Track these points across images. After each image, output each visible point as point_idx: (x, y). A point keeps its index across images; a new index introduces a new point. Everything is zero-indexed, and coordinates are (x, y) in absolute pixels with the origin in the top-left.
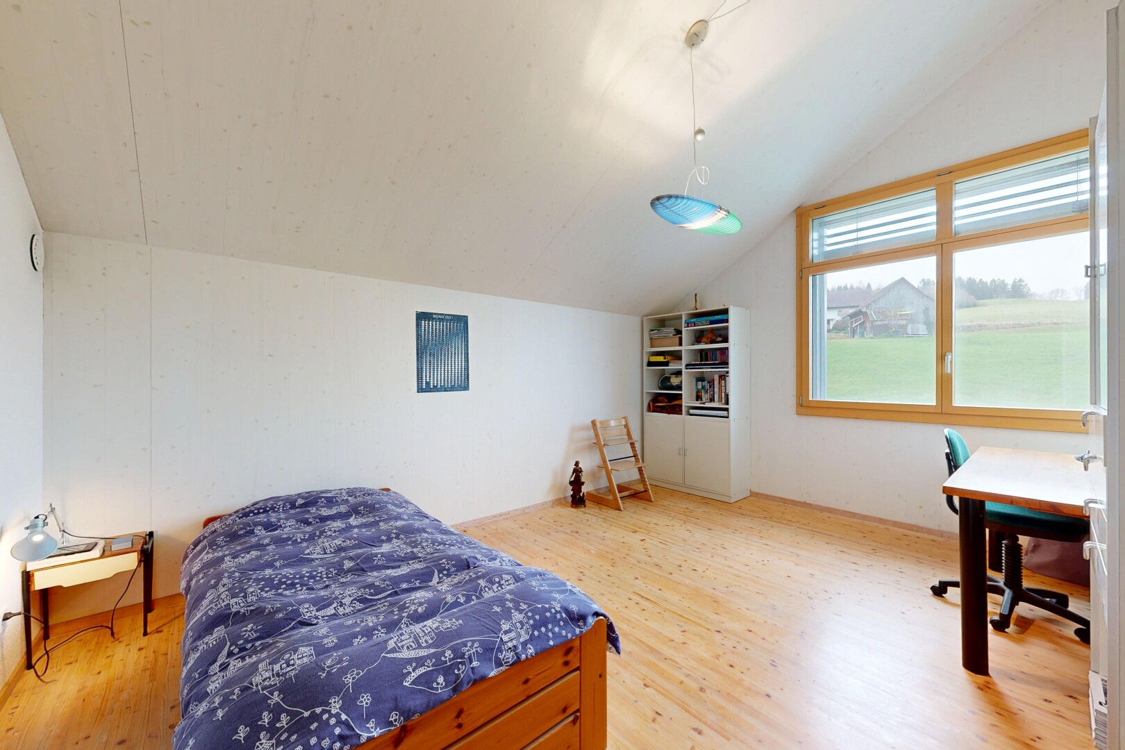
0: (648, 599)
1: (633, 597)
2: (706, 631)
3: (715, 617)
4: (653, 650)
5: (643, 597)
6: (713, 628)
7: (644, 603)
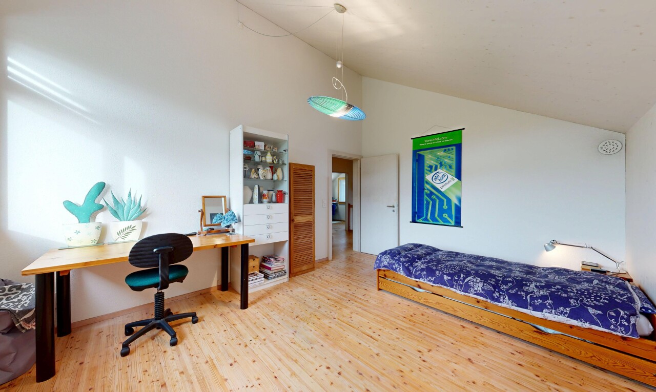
0: (368, 336)
1: (377, 337)
2: (340, 319)
3: (332, 325)
4: (365, 310)
5: (371, 337)
6: (336, 320)
7: (370, 332)
